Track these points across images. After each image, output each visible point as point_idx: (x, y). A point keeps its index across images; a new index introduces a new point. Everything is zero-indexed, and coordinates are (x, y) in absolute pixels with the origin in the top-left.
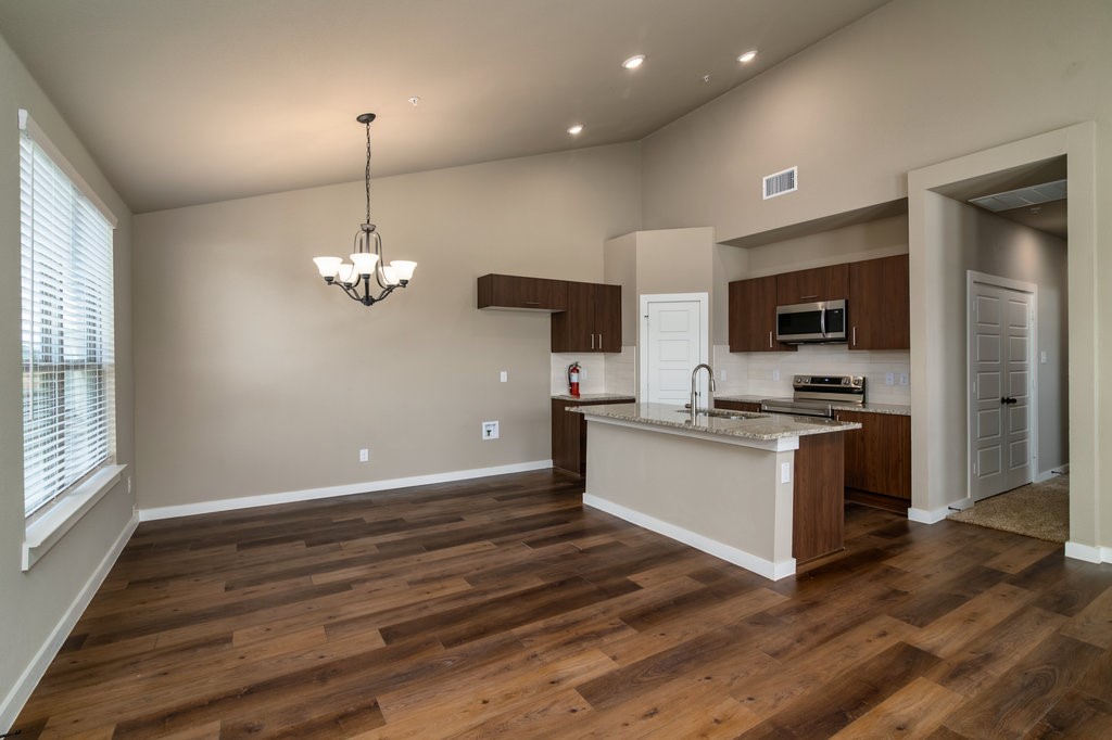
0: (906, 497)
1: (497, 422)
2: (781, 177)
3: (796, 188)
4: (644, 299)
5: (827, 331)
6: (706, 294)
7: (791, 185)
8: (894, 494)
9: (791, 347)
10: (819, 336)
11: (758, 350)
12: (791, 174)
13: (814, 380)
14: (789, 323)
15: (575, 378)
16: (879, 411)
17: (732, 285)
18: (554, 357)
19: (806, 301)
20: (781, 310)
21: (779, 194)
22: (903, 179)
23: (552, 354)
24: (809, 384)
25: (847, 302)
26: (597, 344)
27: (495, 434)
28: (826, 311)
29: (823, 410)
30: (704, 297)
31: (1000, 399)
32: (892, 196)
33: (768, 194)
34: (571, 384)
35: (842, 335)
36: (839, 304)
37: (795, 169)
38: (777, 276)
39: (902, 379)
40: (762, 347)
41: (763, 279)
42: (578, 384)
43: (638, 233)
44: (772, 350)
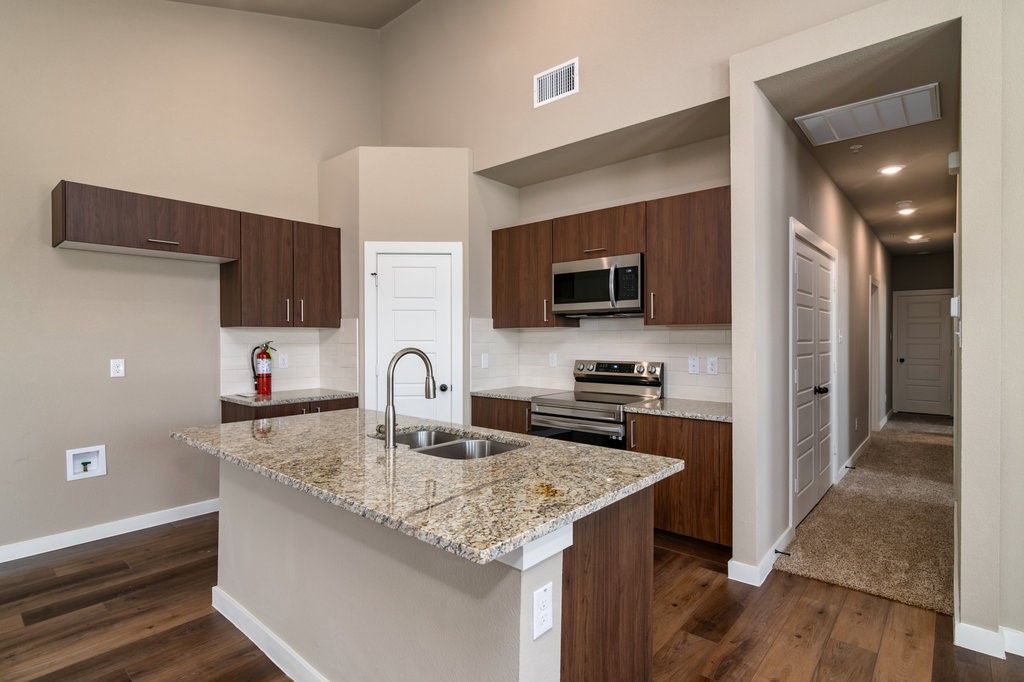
0: (724, 543)
1: (102, 448)
2: (557, 75)
3: (577, 89)
4: (370, 248)
5: (617, 299)
6: (461, 243)
7: (570, 86)
8: (707, 537)
9: (569, 321)
10: (607, 305)
11: (528, 326)
12: (570, 71)
13: (600, 366)
14: (568, 287)
15: (263, 367)
16: (688, 415)
17: (497, 235)
18: (225, 335)
19: (590, 255)
20: (560, 268)
21: (555, 98)
22: (724, 72)
23: (221, 329)
24: (594, 372)
25: (642, 255)
26: (295, 313)
27: (98, 468)
28: (616, 270)
29: (612, 413)
30: (457, 248)
31: (813, 389)
32: (706, 96)
33: (541, 100)
34: (257, 377)
35: (635, 304)
36: (631, 260)
37: (576, 61)
38: (552, 220)
39: (709, 366)
40: (536, 323)
41: (536, 225)
42: (269, 376)
43: (362, 149)
44: (546, 325)
